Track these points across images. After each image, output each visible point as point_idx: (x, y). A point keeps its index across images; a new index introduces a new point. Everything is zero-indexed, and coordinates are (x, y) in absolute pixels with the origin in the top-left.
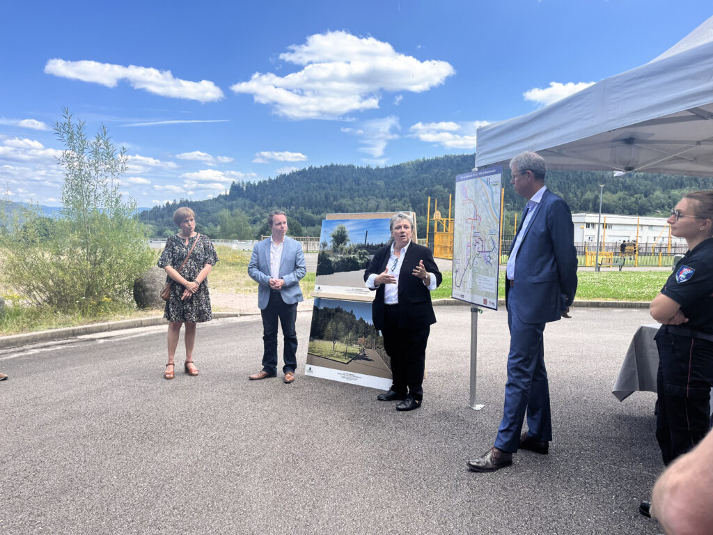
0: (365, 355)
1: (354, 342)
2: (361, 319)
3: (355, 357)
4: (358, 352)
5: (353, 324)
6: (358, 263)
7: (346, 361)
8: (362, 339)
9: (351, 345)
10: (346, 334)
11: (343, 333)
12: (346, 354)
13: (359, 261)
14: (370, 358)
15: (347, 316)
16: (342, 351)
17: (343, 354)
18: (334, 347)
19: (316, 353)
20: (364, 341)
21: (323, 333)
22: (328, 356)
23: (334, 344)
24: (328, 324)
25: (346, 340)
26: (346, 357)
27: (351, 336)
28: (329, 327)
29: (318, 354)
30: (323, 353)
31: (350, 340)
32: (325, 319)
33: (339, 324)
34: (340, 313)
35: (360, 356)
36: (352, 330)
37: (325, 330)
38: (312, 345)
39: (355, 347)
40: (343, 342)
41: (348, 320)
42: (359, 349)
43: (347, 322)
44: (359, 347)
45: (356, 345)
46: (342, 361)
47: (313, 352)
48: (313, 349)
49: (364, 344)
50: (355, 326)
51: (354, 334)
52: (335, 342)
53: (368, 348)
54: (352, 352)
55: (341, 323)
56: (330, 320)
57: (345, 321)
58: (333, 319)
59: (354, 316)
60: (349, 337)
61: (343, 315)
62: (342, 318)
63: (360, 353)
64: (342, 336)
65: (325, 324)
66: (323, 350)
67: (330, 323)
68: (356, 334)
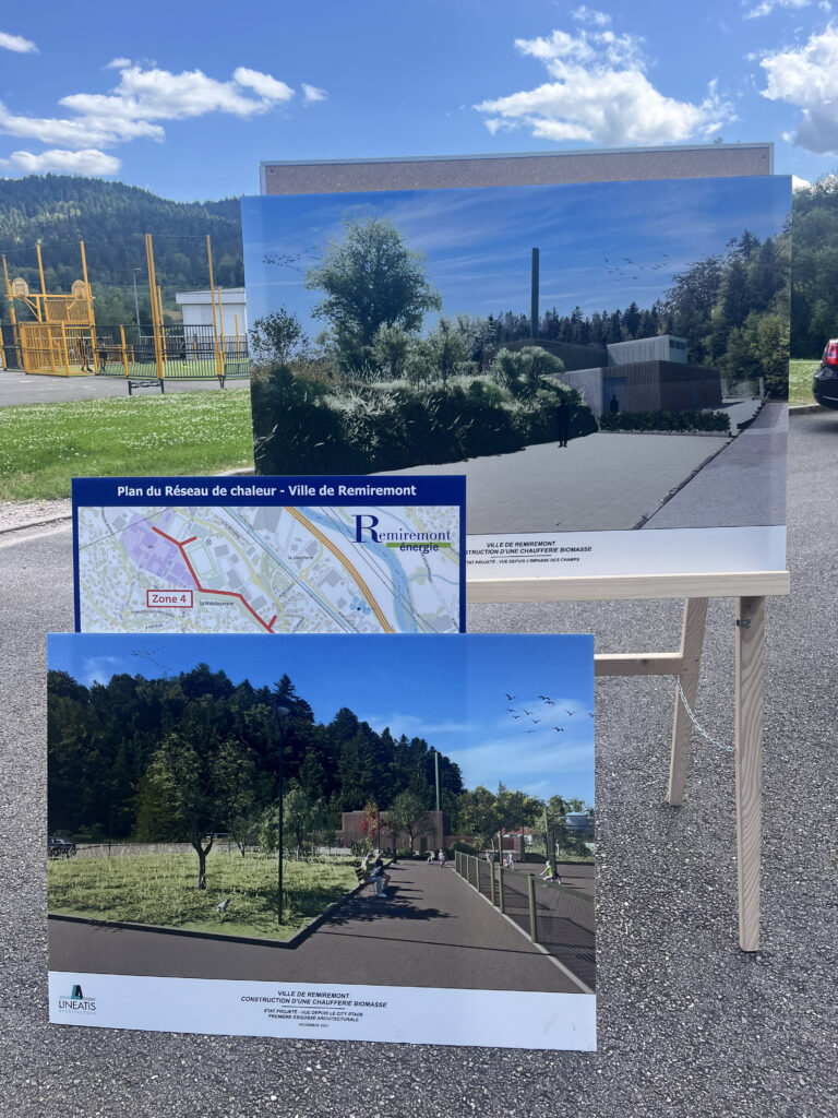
0: (391, 892)
1: (321, 834)
2: (346, 717)
3: (332, 907)
4: (353, 884)
5: (300, 746)
6: (505, 415)
7: (288, 934)
8: (366, 817)
9: (306, 853)
10: (275, 796)
11: (244, 798)
12: (277, 898)
13: (513, 406)
14: (422, 906)
15: (259, 710)
16: (256, 884)
17: (264, 900)
18: (202, 871)
19: (99, 909)
20: (374, 824)
21: (130, 805)
22: (171, 918)
23: (203, 855)
24: (147, 760)
25: (273, 827)
26: (280, 913)
27: (296, 807)
28: (160, 773)
29: (112, 913)
30: (143, 905)
31: (294, 827)
32: (130, 736)
33: (215, 755)
34: (216, 698)
35: (364, 900)
36: (298, 777)
37: (135, 793)
38: (66, 876)
39: (328, 859)
40: (256, 843)
41: (266, 730)
42: (352, 869)
43: (265, 741)
44: (353, 859)
45: (335, 850)
46: (264, 937)
47: (83, 909)
48: (79, 892)
49: (376, 842)
50: (310, 756)
51: (313, 796)
52: (204, 847)
53: (402, 857)
54: (311, 885)
55: (228, 750)
56: (161, 737)
57: (250, 738)
58: (176, 730)
59: (303, 704)
60: (287, 814)
61: (234, 709)
62: (231, 722)
63: (362, 887)
64: (245, 812)
65: (130, 758)
66: (140, 894)
67: (161, 753)
68: (327, 793)
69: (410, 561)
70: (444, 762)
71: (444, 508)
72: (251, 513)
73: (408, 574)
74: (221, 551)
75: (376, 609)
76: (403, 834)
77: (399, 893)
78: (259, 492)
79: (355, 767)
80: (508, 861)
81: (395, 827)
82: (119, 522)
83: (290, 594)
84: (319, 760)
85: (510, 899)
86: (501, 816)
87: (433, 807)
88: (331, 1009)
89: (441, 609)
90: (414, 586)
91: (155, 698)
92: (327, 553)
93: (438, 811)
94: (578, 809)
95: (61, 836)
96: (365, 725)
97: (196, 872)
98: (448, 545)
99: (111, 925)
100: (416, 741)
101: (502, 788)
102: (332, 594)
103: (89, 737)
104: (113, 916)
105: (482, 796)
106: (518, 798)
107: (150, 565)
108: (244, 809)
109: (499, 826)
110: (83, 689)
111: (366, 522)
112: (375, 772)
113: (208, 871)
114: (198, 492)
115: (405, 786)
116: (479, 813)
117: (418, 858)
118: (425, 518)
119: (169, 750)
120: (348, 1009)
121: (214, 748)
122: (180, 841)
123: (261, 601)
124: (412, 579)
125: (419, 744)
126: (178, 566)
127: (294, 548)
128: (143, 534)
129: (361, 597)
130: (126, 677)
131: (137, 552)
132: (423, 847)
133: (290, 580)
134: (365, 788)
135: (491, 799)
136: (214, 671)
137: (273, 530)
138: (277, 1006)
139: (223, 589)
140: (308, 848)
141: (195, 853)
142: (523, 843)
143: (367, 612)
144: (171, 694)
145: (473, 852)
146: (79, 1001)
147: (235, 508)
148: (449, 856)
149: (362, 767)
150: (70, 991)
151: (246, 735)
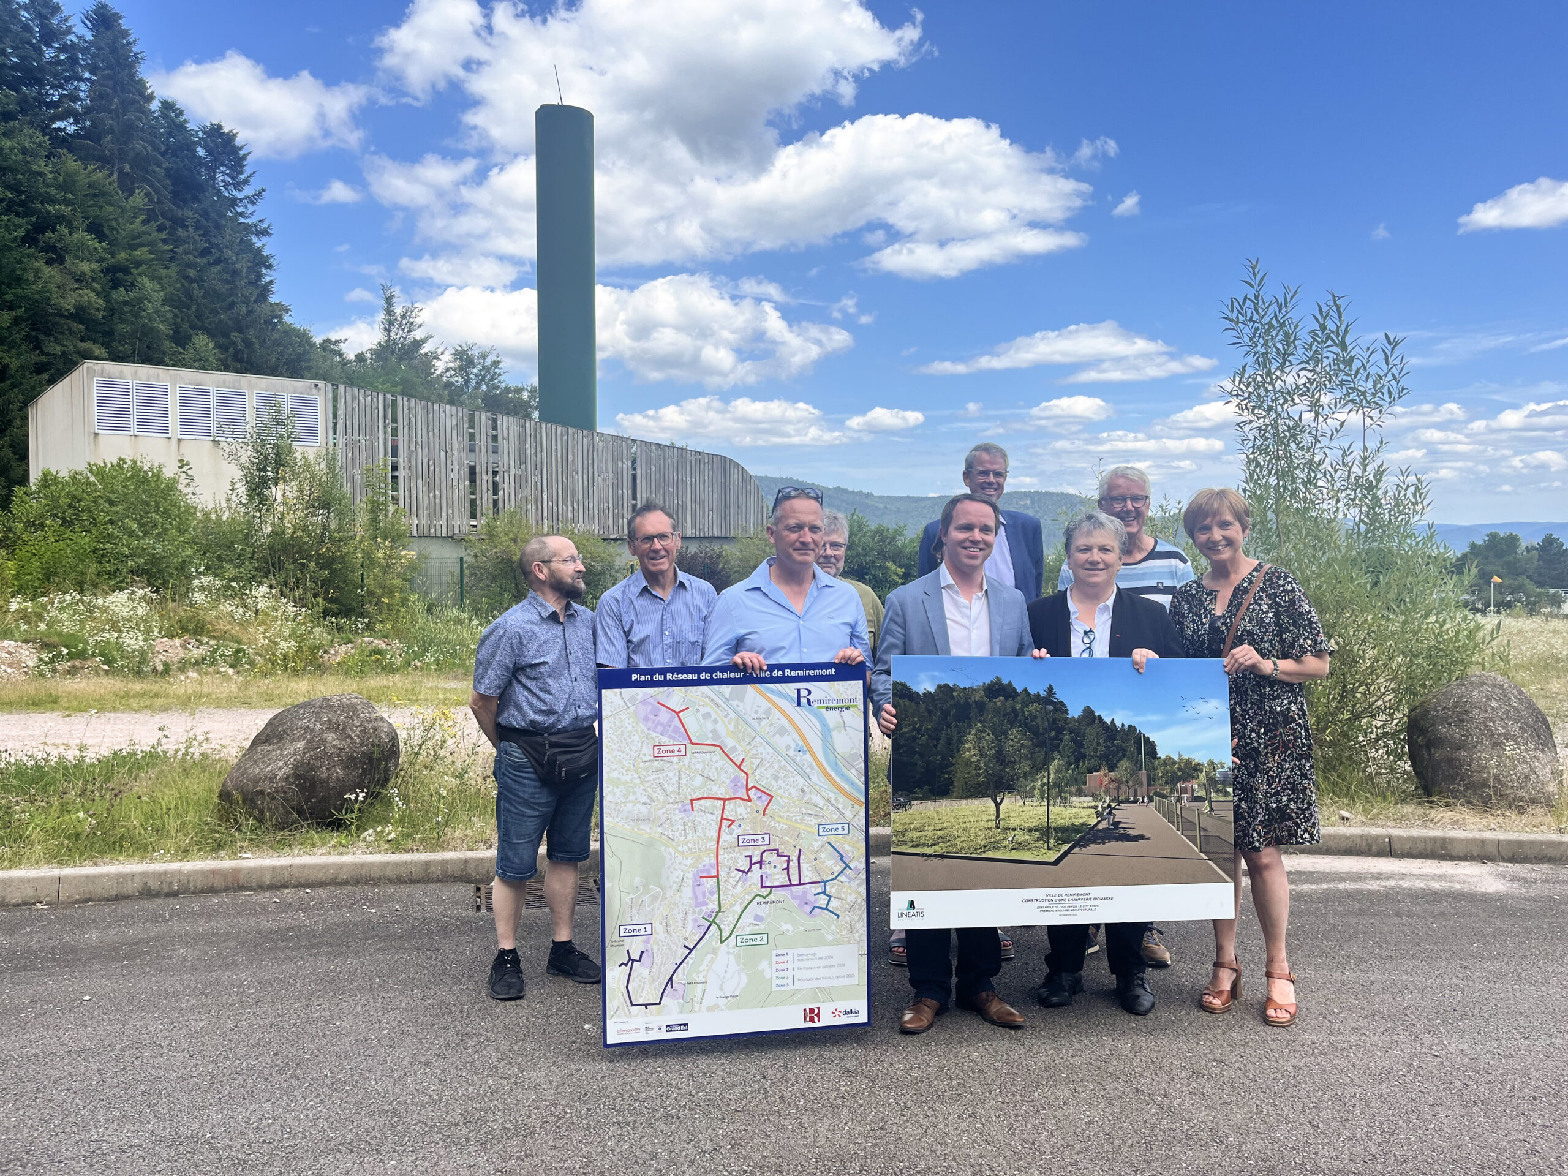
0: (1116, 824)
1: (1073, 789)
2: (1088, 712)
3: (1080, 837)
4: (1093, 821)
5: (1060, 731)
7: (1053, 856)
8: (1099, 778)
9: (1064, 801)
10: (1044, 765)
11: (1025, 767)
12: (1046, 832)
14: (1134, 833)
15: (1034, 707)
16: (1033, 824)
17: (1037, 834)
18: (998, 817)
19: (927, 845)
20: (1106, 781)
21: (949, 773)
22: (976, 849)
23: (998, 805)
24: (961, 742)
25: (1043, 785)
26: (1048, 843)
27: (1058, 771)
28: (969, 751)
29: (936, 847)
30: (958, 841)
31: (1057, 785)
32: (949, 726)
33: (1006, 738)
34: (1007, 699)
35: (1099, 830)
36: (1059, 752)
37: (953, 764)
38: (905, 824)
39: (1078, 805)
40: (1033, 796)
41: (1039, 720)
42: (1093, 811)
43: (1038, 728)
44: (1093, 804)
45: (1082, 799)
46: (1037, 859)
47: (917, 846)
48: (914, 835)
49: (1107, 792)
50: (1067, 737)
51: (1069, 764)
52: (999, 800)
53: (1122, 802)
54: (1068, 823)
55: (1014, 734)
56: (970, 726)
57: (1028, 726)
58: (980, 721)
59: (1062, 703)
60: (1052, 776)
61: (1018, 707)
62: (1016, 716)
63: (1099, 822)
64: (1025, 776)
65: (949, 741)
66: (956, 834)
67: (970, 737)
68: (1077, 762)
69: (832, 717)
70: (1147, 740)
71: (853, 683)
72: (726, 689)
73: (831, 726)
74: (707, 716)
75: (810, 750)
76: (1123, 787)
77: (1121, 825)
78: (732, 675)
79: (1094, 745)
80: (1184, 802)
81: (1119, 782)
82: (632, 699)
83: (753, 743)
84: (1072, 740)
85: (1185, 825)
86: (1179, 773)
87: (1141, 769)
88: (1078, 904)
89: (852, 749)
90: (834, 734)
91: (966, 699)
92: (778, 714)
93: (1144, 771)
94: (1223, 767)
95: (901, 796)
96: (1100, 717)
97: (994, 817)
98: (856, 706)
99: (936, 856)
100: (1130, 726)
101: (1180, 755)
102: (781, 742)
103: (921, 726)
104: (937, 850)
105: (1169, 761)
106: (1189, 762)
107: (655, 727)
108: (1025, 773)
109: (1179, 779)
110: (917, 693)
111: (804, 693)
112: (1107, 747)
113: (1001, 816)
114: (690, 677)
115: (1124, 755)
116: (1167, 772)
117: (1132, 802)
118: (842, 689)
119: (976, 735)
120: (1089, 903)
121: (1005, 733)
122: (983, 797)
123: (734, 749)
124: (834, 729)
125: (1132, 728)
126: (676, 727)
127: (756, 712)
128: (650, 707)
129: (801, 743)
130: (946, 686)
131: (646, 719)
132: (1135, 795)
133: (753, 734)
134: (1100, 757)
135: (1174, 763)
136: (1005, 682)
137: (742, 701)
138: (1046, 904)
139: (708, 742)
140: (1066, 798)
141: (993, 804)
142: (1193, 790)
143: (804, 752)
144: (977, 697)
145: (1164, 797)
146: (912, 912)
147: (716, 687)
148: (1151, 800)
149: (1098, 744)
150: (906, 904)
151: (1026, 724)
